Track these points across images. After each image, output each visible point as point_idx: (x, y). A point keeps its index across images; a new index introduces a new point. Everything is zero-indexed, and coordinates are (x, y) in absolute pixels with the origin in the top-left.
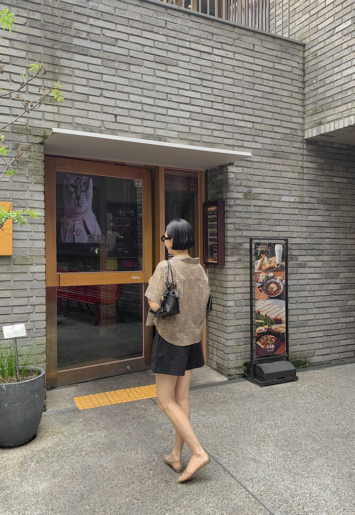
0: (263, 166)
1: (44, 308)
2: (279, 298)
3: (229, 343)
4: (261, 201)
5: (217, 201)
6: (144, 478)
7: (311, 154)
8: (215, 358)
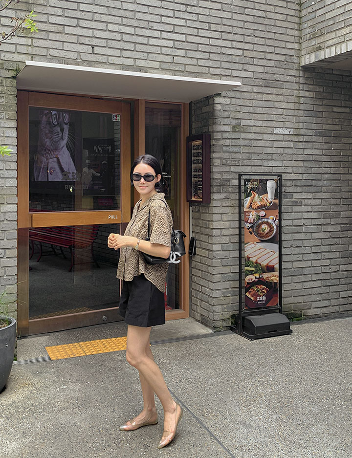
0: (253, 96)
1: (15, 252)
2: (271, 241)
3: (215, 294)
4: (251, 134)
5: (202, 135)
6: (121, 441)
7: (309, 83)
8: (199, 309)
